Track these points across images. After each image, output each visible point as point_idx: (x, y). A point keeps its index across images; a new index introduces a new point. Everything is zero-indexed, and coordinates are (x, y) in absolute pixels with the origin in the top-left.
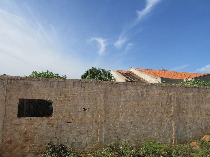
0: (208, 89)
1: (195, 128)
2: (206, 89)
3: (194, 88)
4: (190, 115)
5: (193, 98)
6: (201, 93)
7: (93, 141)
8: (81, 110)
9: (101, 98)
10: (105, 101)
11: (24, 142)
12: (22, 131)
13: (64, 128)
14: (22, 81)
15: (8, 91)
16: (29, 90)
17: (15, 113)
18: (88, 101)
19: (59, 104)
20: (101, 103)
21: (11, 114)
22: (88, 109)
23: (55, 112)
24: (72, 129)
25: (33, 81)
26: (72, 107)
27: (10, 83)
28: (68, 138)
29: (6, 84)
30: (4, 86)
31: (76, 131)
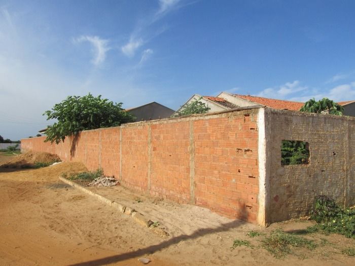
7: (341, 193)
8: (331, 154)
9: (346, 139)
10: (349, 143)
11: (288, 198)
12: (286, 183)
13: (319, 178)
14: (283, 117)
15: (272, 129)
16: (290, 128)
17: (279, 159)
18: (336, 142)
19: (315, 147)
20: (346, 146)
21: (276, 161)
22: (336, 153)
23: (312, 158)
24: (326, 179)
25: (292, 116)
26: (324, 150)
27: (273, 118)
28: (322, 190)
29: (270, 120)
30: (269, 123)
31: (328, 181)
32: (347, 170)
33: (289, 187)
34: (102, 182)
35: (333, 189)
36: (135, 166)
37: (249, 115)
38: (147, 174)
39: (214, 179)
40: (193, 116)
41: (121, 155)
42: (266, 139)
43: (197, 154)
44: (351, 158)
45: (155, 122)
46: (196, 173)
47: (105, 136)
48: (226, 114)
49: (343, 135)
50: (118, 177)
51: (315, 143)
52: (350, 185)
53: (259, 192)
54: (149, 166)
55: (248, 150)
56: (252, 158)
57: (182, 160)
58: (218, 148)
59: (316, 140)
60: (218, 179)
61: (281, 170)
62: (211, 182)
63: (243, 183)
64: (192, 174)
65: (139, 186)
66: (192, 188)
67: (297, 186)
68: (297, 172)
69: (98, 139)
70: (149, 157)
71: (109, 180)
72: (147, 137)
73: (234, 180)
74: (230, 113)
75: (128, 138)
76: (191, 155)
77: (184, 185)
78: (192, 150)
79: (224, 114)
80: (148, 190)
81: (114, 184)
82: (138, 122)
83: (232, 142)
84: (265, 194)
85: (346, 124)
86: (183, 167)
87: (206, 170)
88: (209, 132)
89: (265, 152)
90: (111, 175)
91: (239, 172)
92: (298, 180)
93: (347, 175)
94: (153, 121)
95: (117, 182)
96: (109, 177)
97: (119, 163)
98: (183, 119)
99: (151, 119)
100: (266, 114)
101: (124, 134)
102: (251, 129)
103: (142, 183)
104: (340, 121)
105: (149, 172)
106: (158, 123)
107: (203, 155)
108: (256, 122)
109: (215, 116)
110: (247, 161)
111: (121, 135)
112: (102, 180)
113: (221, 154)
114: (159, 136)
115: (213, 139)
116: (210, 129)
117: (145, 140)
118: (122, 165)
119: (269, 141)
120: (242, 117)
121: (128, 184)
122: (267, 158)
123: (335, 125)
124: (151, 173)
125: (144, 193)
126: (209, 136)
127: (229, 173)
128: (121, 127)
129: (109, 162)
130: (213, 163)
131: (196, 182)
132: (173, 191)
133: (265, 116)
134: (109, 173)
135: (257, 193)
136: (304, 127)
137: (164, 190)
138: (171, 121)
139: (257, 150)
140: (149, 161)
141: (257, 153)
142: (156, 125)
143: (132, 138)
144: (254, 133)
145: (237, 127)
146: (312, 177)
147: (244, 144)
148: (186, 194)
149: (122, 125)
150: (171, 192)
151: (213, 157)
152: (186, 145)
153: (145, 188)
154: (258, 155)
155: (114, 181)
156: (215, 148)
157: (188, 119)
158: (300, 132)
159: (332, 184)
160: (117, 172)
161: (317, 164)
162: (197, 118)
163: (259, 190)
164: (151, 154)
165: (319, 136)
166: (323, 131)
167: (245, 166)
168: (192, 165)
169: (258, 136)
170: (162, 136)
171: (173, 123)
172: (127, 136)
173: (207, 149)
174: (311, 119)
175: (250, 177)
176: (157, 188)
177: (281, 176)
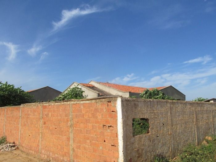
7: (168, 150)
8: (162, 125)
9: (169, 114)
10: (171, 117)
11: (138, 158)
12: (136, 148)
13: (156, 142)
14: (133, 103)
15: (126, 112)
16: (137, 110)
17: (131, 132)
18: (164, 117)
19: (152, 121)
20: (169, 118)
21: (129, 133)
22: (164, 124)
23: (151, 128)
24: (159, 142)
25: (138, 102)
26: (158, 123)
27: (127, 104)
28: (158, 150)
29: (125, 105)
30: (124, 108)
31: (161, 143)
32: (171, 134)
33: (138, 150)
34: (4, 148)
35: (164, 148)
36: (31, 135)
37: (110, 102)
38: (39, 141)
39: (87, 146)
40: (72, 101)
41: (20, 126)
42: (123, 119)
43: (75, 128)
44: (172, 126)
45: (45, 104)
46: (74, 141)
47: (9, 112)
48: (95, 100)
49: (167, 112)
50: (18, 143)
51: (152, 118)
52: (173, 144)
53: (118, 157)
54: (41, 136)
55: (111, 126)
56: (113, 132)
57: (64, 132)
58: (90, 124)
59: (153, 117)
60: (90, 147)
61: (133, 139)
62: (85, 148)
63: (108, 150)
64: (71, 142)
65: (32, 150)
66: (71, 152)
67: (143, 150)
68: (143, 140)
69: (4, 114)
70: (41, 129)
71: (10, 146)
72: (39, 114)
73: (101, 148)
74: (98, 100)
75: (26, 115)
76: (70, 128)
77: (65, 150)
78: (71, 125)
79: (93, 100)
80: (39, 153)
81: (14, 148)
82: (33, 103)
83: (100, 120)
84: (123, 158)
85: (168, 105)
86: (65, 137)
87: (81, 140)
88: (83, 112)
89: (122, 128)
90: (12, 141)
91: (105, 141)
92: (143, 145)
93: (171, 137)
94: (44, 103)
95: (16, 147)
96: (10, 143)
97: (18, 133)
98: (65, 102)
99: (43, 102)
100: (122, 101)
101: (23, 111)
102: (112, 111)
103: (35, 148)
104: (165, 103)
105: (41, 140)
106: (47, 104)
107: (79, 129)
108: (115, 107)
109: (88, 102)
110: (110, 134)
111: (20, 112)
112: (4, 146)
113: (91, 128)
114: (48, 114)
115: (86, 117)
116: (84, 111)
117: (38, 117)
118: (21, 134)
119: (124, 120)
120: (106, 103)
121: (25, 148)
122: (124, 132)
123: (163, 106)
124: (42, 141)
125: (36, 155)
126: (83, 115)
127: (98, 142)
128: (21, 106)
129: (11, 132)
130: (86, 135)
131: (74, 149)
132: (58, 154)
133: (122, 103)
134: (10, 140)
135: (118, 158)
136: (145, 108)
137: (51, 153)
138: (57, 104)
139: (117, 127)
140: (41, 132)
141: (117, 128)
142: (46, 106)
143: (28, 115)
144: (115, 115)
145: (102, 110)
146: (152, 141)
147: (107, 122)
148: (67, 157)
149: (22, 104)
150: (56, 155)
151: (87, 130)
152: (67, 121)
153: (37, 152)
154: (117, 130)
155: (14, 146)
156: (88, 124)
157: (69, 103)
158: (143, 112)
159: (163, 145)
160: (16, 138)
161: (154, 132)
162: (75, 103)
163: (118, 155)
164: (42, 127)
165: (155, 114)
166: (157, 110)
167: (109, 138)
168: (71, 136)
169: (117, 116)
170: (50, 114)
171: (58, 105)
172: (25, 113)
173: (82, 125)
174: (149, 103)
175: (112, 145)
176: (46, 152)
177: (133, 143)
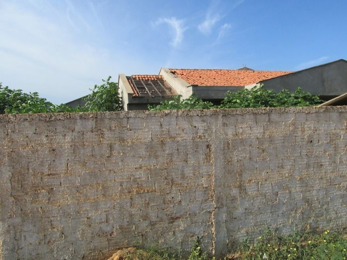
0: (131, 121)
1: (83, 234)
2: (125, 120)
3: (79, 121)
4: (65, 199)
5: (75, 148)
6: (107, 134)
